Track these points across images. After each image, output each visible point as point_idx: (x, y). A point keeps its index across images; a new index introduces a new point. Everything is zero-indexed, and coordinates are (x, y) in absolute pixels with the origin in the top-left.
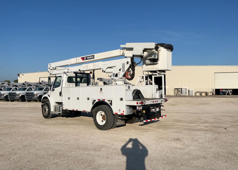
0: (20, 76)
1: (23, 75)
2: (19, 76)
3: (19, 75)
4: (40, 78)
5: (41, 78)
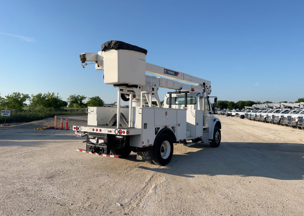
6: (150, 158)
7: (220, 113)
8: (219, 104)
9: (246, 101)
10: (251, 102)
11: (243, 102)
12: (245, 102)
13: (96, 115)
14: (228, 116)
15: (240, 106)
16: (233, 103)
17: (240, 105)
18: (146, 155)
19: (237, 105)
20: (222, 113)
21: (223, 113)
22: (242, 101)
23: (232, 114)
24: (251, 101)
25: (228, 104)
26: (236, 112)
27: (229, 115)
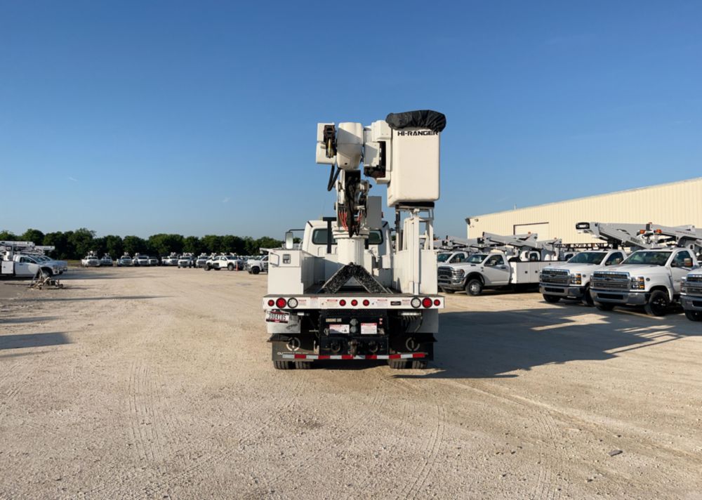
0: (471, 224)
1: (477, 220)
2: (469, 223)
3: (468, 221)
4: (514, 226)
5: (517, 227)
6: (427, 354)
7: (181, 262)
8: (163, 243)
9: (224, 235)
10: (234, 237)
11: (218, 237)
12: (222, 237)
13: (300, 269)
14: (209, 270)
15: (210, 247)
16: (196, 239)
17: (211, 243)
18: (415, 350)
19: (206, 244)
20: (186, 262)
21: (189, 263)
22: (215, 236)
23: (218, 264)
24: (235, 235)
25: (186, 243)
26: (229, 261)
27: (210, 267)
